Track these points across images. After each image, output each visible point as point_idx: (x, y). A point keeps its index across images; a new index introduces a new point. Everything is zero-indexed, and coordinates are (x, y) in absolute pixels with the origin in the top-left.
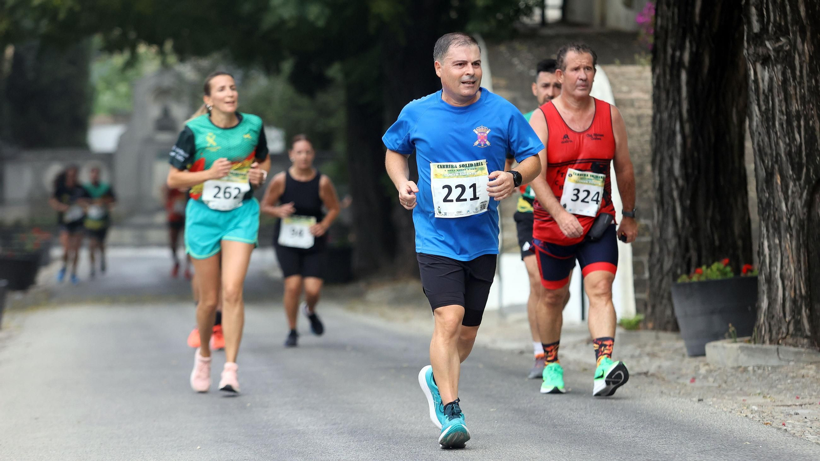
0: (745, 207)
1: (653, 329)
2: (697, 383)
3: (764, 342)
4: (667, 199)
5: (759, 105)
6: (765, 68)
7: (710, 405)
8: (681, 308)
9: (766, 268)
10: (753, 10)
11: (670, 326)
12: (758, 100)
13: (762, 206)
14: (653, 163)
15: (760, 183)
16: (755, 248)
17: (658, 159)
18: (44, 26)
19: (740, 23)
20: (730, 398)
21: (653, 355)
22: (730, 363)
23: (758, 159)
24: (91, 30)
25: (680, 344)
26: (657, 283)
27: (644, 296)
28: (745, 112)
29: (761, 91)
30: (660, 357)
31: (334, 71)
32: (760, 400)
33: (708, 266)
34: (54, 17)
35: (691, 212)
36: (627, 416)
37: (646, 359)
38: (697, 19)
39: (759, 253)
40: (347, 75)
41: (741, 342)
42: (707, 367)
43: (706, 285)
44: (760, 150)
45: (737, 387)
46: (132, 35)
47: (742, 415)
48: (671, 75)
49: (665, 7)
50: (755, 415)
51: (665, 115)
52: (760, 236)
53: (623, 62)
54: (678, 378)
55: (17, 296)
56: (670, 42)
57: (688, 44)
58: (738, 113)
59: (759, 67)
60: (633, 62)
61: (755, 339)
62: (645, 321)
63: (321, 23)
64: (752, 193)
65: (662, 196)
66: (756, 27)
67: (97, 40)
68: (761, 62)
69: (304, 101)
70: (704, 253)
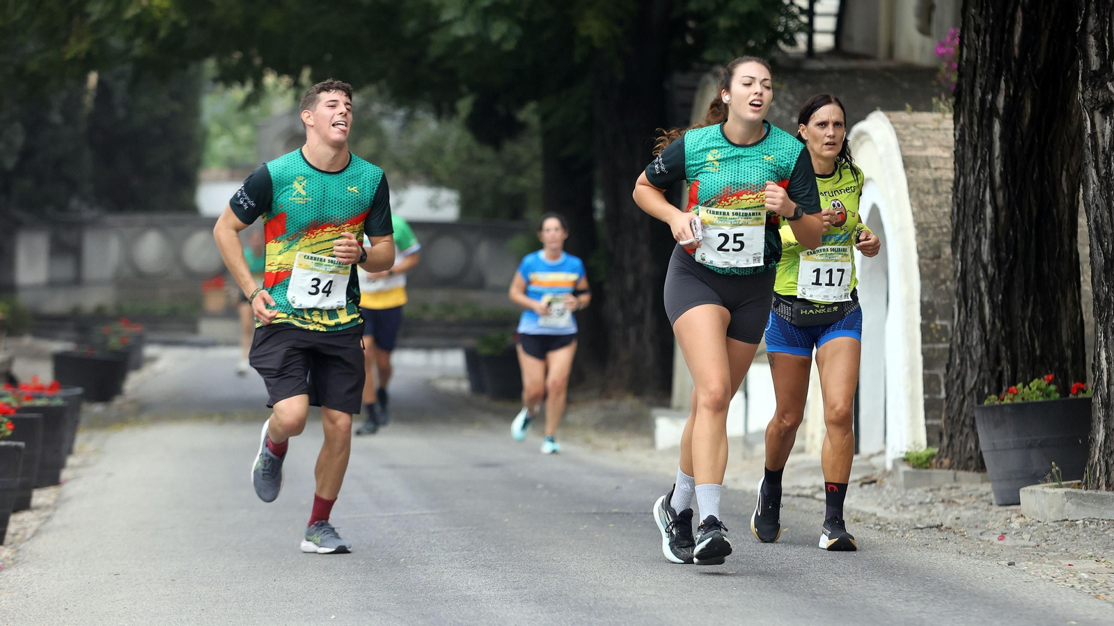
0: (1077, 304)
1: (950, 467)
2: (1008, 541)
3: (1098, 487)
4: (972, 292)
5: (1097, 167)
6: (1106, 119)
7: (1024, 571)
8: (987, 439)
9: (1104, 388)
10: (1092, 40)
11: (972, 463)
12: (1096, 162)
13: (1099, 305)
14: (954, 243)
15: (1096, 272)
16: (1089, 360)
17: (961, 238)
18: (139, 47)
19: (1074, 57)
20: (1051, 561)
21: (949, 502)
22: (1052, 515)
23: (1094, 240)
24: (201, 54)
25: (987, 488)
26: (956, 405)
27: (940, 422)
28: (1078, 179)
29: (1101, 149)
30: (959, 505)
31: (528, 114)
32: (1092, 565)
33: (1026, 384)
34: (152, 36)
35: (1004, 311)
36: (912, 583)
37: (941, 507)
38: (1016, 50)
39: (1093, 365)
40: (545, 118)
41: (1068, 486)
42: (1021, 520)
43: (1022, 409)
44: (1097, 229)
45: (1062, 547)
46: (258, 61)
47: (1066, 584)
48: (980, 124)
49: (973, 35)
50: (1083, 585)
51: (971, 180)
52: (1096, 344)
53: (916, 109)
54: (981, 534)
55: (98, 408)
56: (979, 81)
57: (1003, 85)
58: (1069, 176)
59: (1098, 116)
60: (929, 108)
61: (1086, 483)
62: (939, 456)
63: (509, 46)
64: (1087, 287)
65: (965, 289)
66: (1095, 64)
67: (210, 66)
68: (1100, 109)
69: (487, 153)
70: (1021, 365)
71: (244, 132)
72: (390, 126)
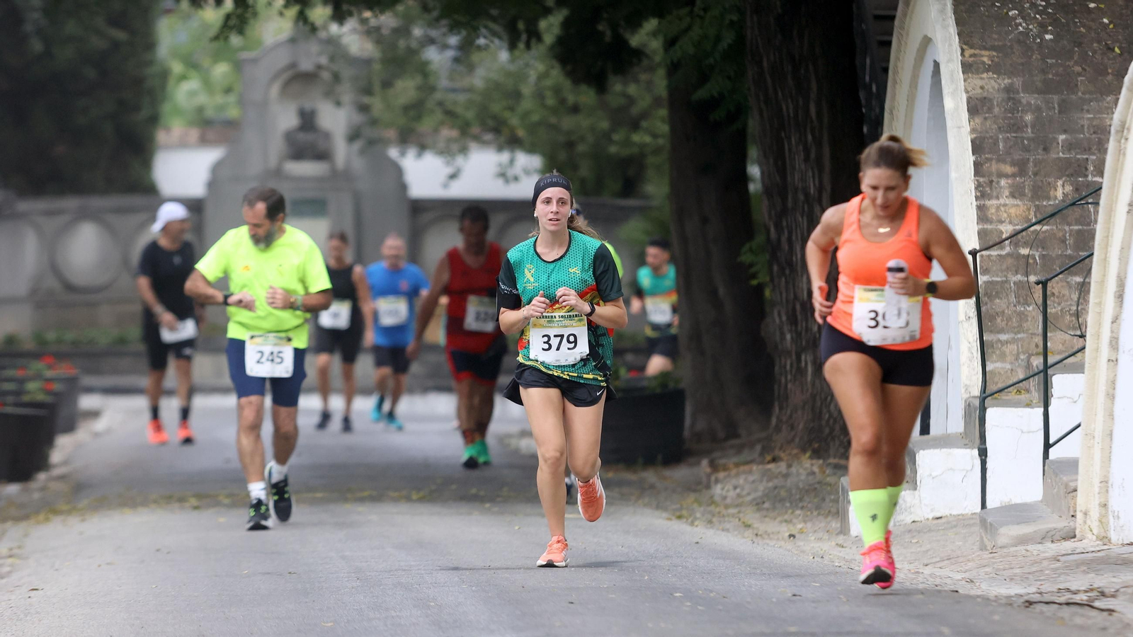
31: (646, 36)
71: (221, 70)
72: (437, 58)
